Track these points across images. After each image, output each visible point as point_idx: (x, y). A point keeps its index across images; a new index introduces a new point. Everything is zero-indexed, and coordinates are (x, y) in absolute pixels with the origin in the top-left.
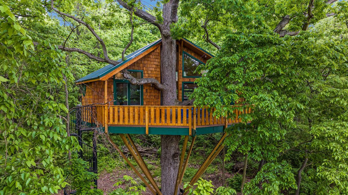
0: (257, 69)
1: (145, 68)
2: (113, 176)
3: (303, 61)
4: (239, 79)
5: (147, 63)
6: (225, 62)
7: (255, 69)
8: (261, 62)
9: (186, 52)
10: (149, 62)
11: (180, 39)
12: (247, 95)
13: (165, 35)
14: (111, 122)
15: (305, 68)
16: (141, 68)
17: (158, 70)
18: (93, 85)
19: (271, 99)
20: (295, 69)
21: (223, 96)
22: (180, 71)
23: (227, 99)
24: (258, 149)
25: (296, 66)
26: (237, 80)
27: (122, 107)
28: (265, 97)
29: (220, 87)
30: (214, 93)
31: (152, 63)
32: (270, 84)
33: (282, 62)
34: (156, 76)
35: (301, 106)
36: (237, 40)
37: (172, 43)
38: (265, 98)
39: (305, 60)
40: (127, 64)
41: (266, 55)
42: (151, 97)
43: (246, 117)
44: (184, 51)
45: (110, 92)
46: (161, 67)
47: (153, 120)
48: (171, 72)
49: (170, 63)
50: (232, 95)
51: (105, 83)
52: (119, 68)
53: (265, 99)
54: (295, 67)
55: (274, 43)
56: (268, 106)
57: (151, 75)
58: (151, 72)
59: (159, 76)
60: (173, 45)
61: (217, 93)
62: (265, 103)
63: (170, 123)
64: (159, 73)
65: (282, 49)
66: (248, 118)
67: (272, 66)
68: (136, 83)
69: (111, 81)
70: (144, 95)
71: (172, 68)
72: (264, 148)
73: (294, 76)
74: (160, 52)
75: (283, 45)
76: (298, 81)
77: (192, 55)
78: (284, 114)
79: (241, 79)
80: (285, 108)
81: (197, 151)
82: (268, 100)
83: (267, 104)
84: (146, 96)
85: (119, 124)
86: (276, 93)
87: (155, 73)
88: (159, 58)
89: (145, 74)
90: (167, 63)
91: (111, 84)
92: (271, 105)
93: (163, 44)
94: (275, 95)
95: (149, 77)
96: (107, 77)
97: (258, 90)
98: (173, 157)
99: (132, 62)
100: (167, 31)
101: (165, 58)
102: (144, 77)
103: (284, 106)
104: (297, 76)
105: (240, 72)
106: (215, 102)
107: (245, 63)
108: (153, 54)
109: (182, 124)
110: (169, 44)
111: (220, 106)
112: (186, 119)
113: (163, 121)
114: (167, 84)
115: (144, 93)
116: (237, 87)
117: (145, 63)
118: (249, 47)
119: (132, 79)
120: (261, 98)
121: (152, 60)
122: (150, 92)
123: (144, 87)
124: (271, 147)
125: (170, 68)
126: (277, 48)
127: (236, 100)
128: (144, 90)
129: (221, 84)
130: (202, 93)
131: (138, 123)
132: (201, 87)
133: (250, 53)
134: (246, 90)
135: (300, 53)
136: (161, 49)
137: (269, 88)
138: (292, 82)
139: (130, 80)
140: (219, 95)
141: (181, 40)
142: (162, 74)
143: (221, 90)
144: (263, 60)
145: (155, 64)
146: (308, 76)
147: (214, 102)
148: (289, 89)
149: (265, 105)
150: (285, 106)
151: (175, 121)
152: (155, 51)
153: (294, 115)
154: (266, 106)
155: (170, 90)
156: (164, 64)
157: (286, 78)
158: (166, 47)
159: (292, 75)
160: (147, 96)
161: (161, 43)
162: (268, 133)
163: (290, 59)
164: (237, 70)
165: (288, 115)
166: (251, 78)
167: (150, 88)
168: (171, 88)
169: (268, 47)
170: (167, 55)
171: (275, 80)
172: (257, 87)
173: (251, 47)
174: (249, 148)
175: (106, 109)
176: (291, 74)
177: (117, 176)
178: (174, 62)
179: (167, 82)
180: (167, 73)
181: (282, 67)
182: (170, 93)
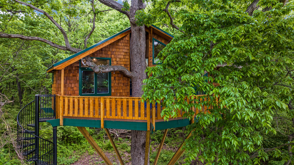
0: (219, 54)
1: (113, 56)
2: (93, 159)
3: (281, 43)
4: (196, 67)
5: (115, 51)
6: (178, 46)
7: (217, 54)
8: (223, 45)
9: (156, 39)
10: (118, 50)
11: (148, 26)
12: (207, 87)
13: (133, 22)
14: (66, 114)
15: (284, 52)
16: (109, 56)
17: (127, 57)
18: (57, 74)
19: (238, 94)
20: (270, 54)
21: (177, 89)
22: (150, 58)
23: (180, 93)
24: (225, 159)
25: (271, 50)
26: (193, 68)
27: (77, 98)
28: (230, 91)
29: (174, 78)
30: (166, 85)
31: (121, 50)
32: (238, 74)
33: (253, 45)
34: (125, 63)
35: (282, 105)
36: (194, 19)
37: (140, 30)
38: (229, 93)
39: (283, 42)
40: (89, 52)
41: (231, 36)
42: (120, 85)
43: (205, 118)
44: (155, 38)
45: (75, 80)
46: (130, 54)
47: (108, 112)
48: (140, 59)
49: (138, 50)
50: (186, 89)
51: (62, 72)
52: (79, 56)
53: (230, 95)
54: (270, 52)
55: (241, 21)
56: (233, 106)
57: (120, 62)
58: (120, 60)
59: (128, 63)
60: (142, 32)
61: (170, 85)
62: (230, 100)
63: (127, 116)
64: (129, 60)
65: (252, 28)
66: (208, 119)
67: (238, 51)
68: (98, 71)
69: (76, 69)
70: (112, 82)
71: (141, 55)
72: (233, 157)
73: (270, 62)
74: (129, 40)
75: (253, 24)
76: (276, 70)
77: (163, 42)
78: (258, 114)
79: (198, 67)
80: (259, 105)
81: (177, 134)
82: (233, 96)
83: (232, 102)
84: (114, 83)
85: (74, 116)
86: (245, 85)
87: (124, 60)
88: (128, 45)
89: (113, 61)
90: (136, 51)
91: (77, 73)
92: (238, 104)
93: (132, 32)
94: (244, 88)
95: (117, 64)
96: (64, 66)
97: (221, 81)
98: (142, 147)
99: (95, 49)
100: (134, 19)
101: (134, 45)
102: (112, 65)
103: (257, 103)
104: (273, 62)
105: (198, 58)
106: (166, 97)
107: (205, 48)
108: (122, 41)
109: (140, 117)
110: (137, 31)
111: (171, 102)
112: (144, 113)
113: (119, 114)
114: (136, 72)
115: (112, 81)
116: (192, 78)
117: (114, 51)
118: (211, 27)
119: (94, 68)
120: (224, 92)
121: (121, 47)
122: (119, 80)
123: (112, 74)
124: (242, 157)
125: (138, 55)
126: (245, 27)
127: (190, 95)
128: (112, 77)
129: (176, 73)
130: (153, 85)
131: (93, 116)
132: (152, 77)
133: (211, 35)
134: (206, 81)
135: (277, 33)
136: (130, 37)
137: (236, 78)
138: (267, 71)
139: (92, 68)
140: (172, 88)
141: (150, 27)
142: (131, 61)
143: (176, 81)
144: (227, 42)
145: (123, 52)
146: (290, 63)
147: (164, 96)
148: (264, 80)
149: (228, 103)
150: (259, 103)
151: (132, 115)
152: (124, 39)
153: (272, 118)
154: (231, 106)
155: (139, 77)
156: (133, 51)
157: (259, 65)
158: (135, 34)
159: (267, 61)
160: (116, 84)
161: (131, 31)
162: (236, 142)
163: (263, 42)
164: (194, 56)
165: (263, 116)
166: (210, 65)
167: (119, 76)
168: (140, 76)
169: (234, 27)
170: (135, 42)
171: (245, 68)
172: (221, 76)
173: (213, 28)
174: (212, 157)
175: (61, 99)
176: (265, 60)
177: (97, 159)
178: (143, 49)
179: (136, 70)
180: (136, 61)
181: (253, 51)
182: (139, 81)
